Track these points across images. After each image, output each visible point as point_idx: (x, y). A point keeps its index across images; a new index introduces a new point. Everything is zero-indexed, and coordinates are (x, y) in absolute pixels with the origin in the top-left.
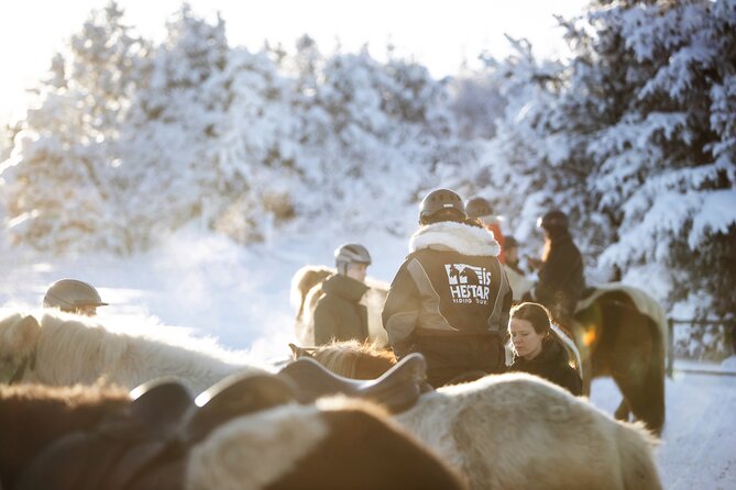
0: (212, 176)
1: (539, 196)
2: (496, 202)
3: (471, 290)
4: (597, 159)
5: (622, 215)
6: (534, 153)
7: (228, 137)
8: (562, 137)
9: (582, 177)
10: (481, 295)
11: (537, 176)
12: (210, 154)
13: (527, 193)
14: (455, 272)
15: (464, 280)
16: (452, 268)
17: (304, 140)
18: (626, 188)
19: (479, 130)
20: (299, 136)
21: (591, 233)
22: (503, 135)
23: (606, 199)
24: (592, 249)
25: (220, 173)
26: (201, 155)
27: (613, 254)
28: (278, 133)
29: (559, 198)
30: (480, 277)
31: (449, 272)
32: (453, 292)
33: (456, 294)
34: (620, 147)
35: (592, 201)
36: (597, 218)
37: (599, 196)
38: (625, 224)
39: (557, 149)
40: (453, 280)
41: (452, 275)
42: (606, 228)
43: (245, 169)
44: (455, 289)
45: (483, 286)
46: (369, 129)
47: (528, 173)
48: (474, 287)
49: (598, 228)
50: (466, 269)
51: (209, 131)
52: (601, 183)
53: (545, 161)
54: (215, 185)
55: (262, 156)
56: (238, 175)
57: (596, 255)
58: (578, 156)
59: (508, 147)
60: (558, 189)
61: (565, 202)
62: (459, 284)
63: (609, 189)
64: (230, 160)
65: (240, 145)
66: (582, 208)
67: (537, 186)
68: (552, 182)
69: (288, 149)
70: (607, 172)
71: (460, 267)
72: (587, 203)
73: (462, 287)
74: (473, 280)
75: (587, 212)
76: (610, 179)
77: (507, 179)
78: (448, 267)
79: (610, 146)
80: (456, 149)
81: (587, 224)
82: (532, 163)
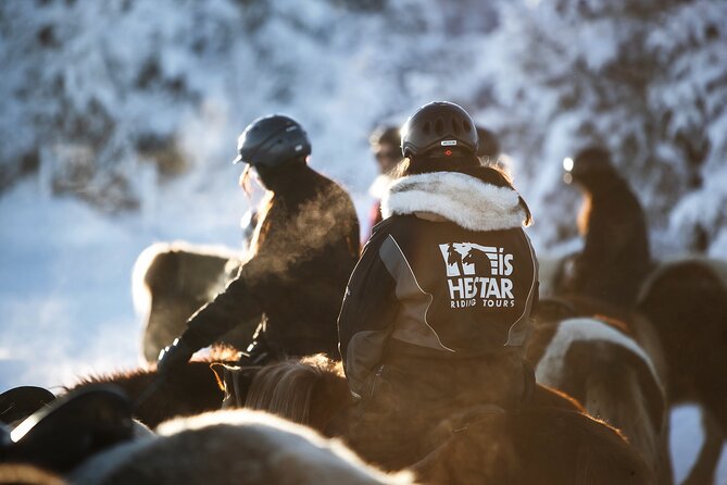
0: (52, 108)
1: (572, 121)
2: (505, 132)
3: (479, 285)
4: (663, 58)
5: (706, 145)
6: (560, 51)
7: (77, 45)
8: (606, 25)
9: (640, 86)
10: (496, 292)
11: (568, 89)
12: (49, 72)
13: (553, 116)
14: (455, 257)
15: (469, 269)
16: (451, 249)
17: (198, 48)
18: (712, 101)
19: (474, 20)
20: (190, 40)
21: (657, 175)
22: (511, 24)
23: (680, 121)
24: (661, 201)
25: (66, 104)
26: (34, 75)
27: (692, 208)
28: (156, 37)
29: (603, 123)
30: (494, 264)
31: (446, 256)
32: (452, 289)
33: (457, 293)
34: (700, 34)
35: (657, 124)
36: (666, 152)
37: (668, 116)
38: (712, 159)
39: (598, 45)
40: (452, 270)
41: (451, 261)
42: (681, 167)
43: (107, 96)
44: (456, 284)
45: (498, 278)
46: (298, 24)
47: (554, 83)
48: (484, 280)
49: (667, 167)
50: (473, 251)
51: (46, 37)
52: (671, 95)
53: (580, 65)
54: (59, 122)
55: (131, 73)
56: (95, 106)
57: (666, 211)
58: (633, 55)
59: (520, 45)
60: (603, 107)
61: (614, 128)
62: (463, 276)
63: (683, 103)
64: (79, 82)
65: (95, 58)
66: (641, 137)
67: (568, 104)
68: (591, 98)
69: (174, 62)
70: (681, 77)
71: (463, 249)
72: (649, 129)
73: (467, 280)
74: (483, 267)
75: (651, 144)
76: (685, 89)
77: (520, 95)
78: (444, 248)
79: (683, 36)
80: (441, 54)
81: (652, 162)
82: (559, 67)
